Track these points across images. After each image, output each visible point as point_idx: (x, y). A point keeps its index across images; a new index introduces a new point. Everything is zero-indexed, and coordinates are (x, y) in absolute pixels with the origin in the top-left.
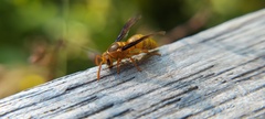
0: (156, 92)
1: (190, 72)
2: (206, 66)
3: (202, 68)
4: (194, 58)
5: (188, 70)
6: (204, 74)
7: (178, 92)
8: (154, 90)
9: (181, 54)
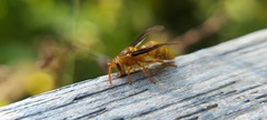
0: (171, 108)
1: (209, 87)
2: (227, 82)
3: (222, 83)
4: (214, 71)
5: (207, 85)
6: (225, 90)
7: (195, 109)
8: (168, 105)
9: (199, 66)
